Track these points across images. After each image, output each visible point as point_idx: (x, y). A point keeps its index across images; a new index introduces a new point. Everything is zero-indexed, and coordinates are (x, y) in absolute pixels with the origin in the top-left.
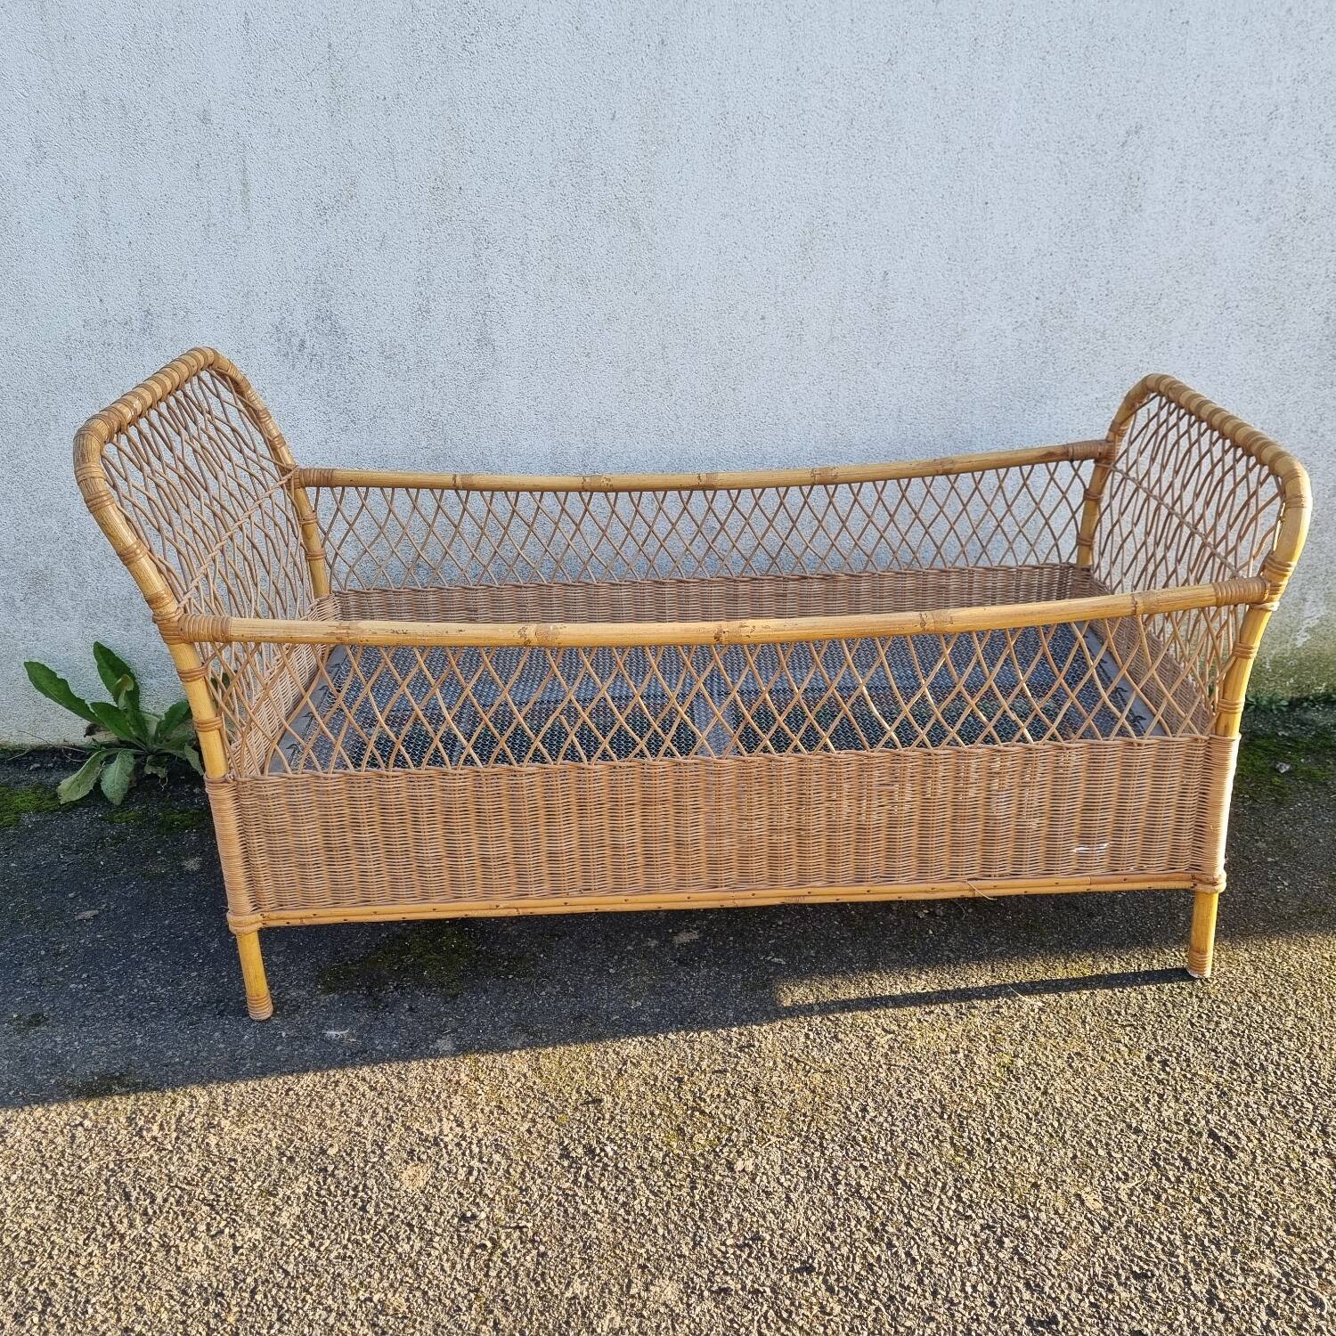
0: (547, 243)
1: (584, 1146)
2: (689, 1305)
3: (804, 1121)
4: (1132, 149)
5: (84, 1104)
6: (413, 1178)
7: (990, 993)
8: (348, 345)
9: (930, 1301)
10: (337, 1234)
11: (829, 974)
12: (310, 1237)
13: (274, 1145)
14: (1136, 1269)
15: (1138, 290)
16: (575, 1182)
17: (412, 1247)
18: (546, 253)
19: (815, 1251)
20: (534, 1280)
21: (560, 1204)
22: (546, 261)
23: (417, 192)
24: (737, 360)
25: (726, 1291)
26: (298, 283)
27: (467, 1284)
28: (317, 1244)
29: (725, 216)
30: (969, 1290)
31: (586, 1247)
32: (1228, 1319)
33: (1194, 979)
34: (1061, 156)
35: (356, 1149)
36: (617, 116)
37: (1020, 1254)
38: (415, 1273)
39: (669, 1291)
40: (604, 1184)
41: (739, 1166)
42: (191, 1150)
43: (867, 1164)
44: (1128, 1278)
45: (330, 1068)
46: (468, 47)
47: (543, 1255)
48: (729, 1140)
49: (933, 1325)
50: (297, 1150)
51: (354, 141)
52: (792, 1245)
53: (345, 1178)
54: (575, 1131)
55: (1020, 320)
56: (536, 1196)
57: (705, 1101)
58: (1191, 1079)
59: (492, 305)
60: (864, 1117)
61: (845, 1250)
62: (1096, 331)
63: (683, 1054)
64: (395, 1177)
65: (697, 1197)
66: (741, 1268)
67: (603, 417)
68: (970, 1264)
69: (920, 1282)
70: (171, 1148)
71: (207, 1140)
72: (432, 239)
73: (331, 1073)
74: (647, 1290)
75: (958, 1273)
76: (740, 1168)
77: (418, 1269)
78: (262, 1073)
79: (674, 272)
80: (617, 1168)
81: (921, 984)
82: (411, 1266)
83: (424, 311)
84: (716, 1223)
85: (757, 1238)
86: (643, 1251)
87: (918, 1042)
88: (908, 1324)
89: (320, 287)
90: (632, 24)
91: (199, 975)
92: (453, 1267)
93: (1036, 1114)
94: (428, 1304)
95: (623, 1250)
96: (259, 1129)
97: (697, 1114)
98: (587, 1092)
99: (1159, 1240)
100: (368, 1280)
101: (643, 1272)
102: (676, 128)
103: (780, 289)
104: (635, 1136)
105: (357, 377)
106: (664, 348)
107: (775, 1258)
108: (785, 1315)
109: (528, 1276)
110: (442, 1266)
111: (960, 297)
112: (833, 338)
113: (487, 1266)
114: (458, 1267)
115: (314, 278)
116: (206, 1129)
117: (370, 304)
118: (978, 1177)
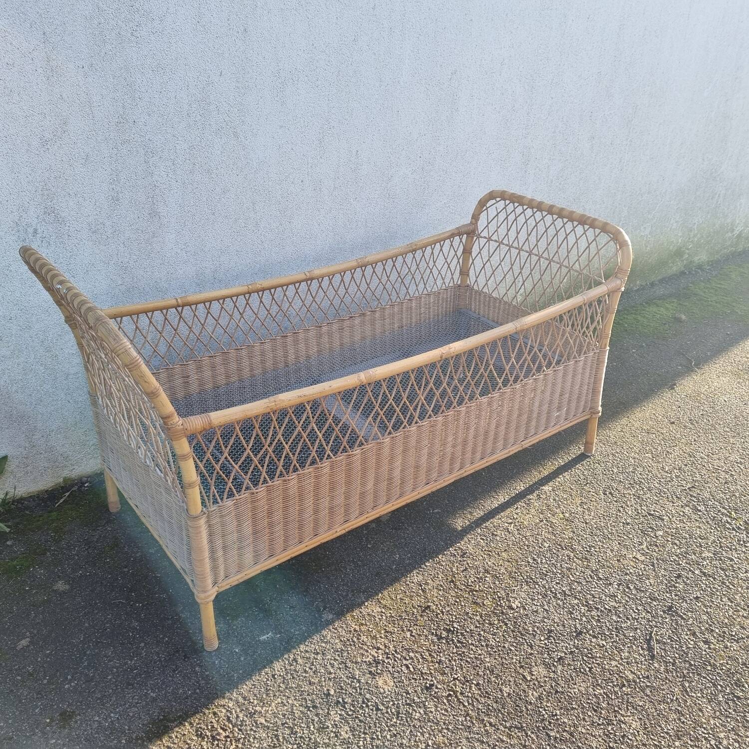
0: (188, 151)
1: (443, 630)
2: (554, 672)
3: (518, 575)
4: (454, 81)
5: (159, 742)
6: (385, 683)
7: (530, 490)
8: (67, 228)
9: (629, 623)
10: (379, 727)
11: (463, 508)
12: (367, 736)
13: (298, 705)
14: (675, 575)
15: (458, 149)
16: (456, 647)
17: (420, 713)
18: (187, 156)
19: (575, 625)
20: (485, 697)
21: (461, 660)
22: (188, 161)
23: (107, 126)
24: (290, 206)
25: (561, 658)
26: (30, 192)
27: (460, 714)
28: (374, 737)
29: (281, 127)
30: (636, 611)
31: (492, 672)
32: (714, 579)
33: (589, 456)
34: (427, 86)
35: (342, 685)
36: (223, 73)
37: (639, 589)
38: (434, 723)
39: (540, 671)
40: (470, 642)
41: (514, 606)
42: (255, 731)
43: (558, 581)
44: (676, 580)
45: (283, 655)
46: (135, 33)
47: (478, 684)
48: (499, 597)
49: (638, 631)
50: (313, 701)
51: (64, 95)
52: (565, 627)
53: (353, 701)
54: (432, 625)
55: (414, 169)
56: (448, 662)
57: (471, 586)
58: (625, 496)
59: (157, 191)
60: (537, 563)
61: (584, 619)
62: (443, 170)
63: (441, 570)
64: (377, 687)
65: (512, 627)
66: (556, 646)
67: (223, 248)
68: (627, 602)
69: (620, 617)
70: (243, 736)
71: (258, 722)
72: (118, 155)
73: (286, 656)
74: (533, 675)
75: (627, 607)
76: (516, 607)
77: (433, 721)
78: (248, 675)
79: (257, 161)
80: (468, 632)
81: (502, 498)
82: (429, 721)
83: (116, 200)
84: (530, 634)
85: (550, 631)
86: (514, 660)
87: (525, 523)
88: (631, 635)
89: (46, 193)
90: (228, 20)
91: (146, 644)
92: (447, 711)
93: (592, 533)
94: (454, 733)
95: (507, 664)
96: (280, 702)
97: (475, 593)
98: (418, 606)
99: (671, 561)
100: (417, 738)
101: (523, 669)
102: (254, 79)
103: (310, 165)
104: (460, 614)
105: (74, 248)
106: (254, 204)
107: (564, 636)
108: (590, 656)
109: (481, 696)
110: (442, 713)
111: (389, 160)
112: (335, 188)
113: (461, 702)
114: (449, 710)
115: (41, 187)
116: (251, 718)
117: (81, 199)
118: (598, 567)
